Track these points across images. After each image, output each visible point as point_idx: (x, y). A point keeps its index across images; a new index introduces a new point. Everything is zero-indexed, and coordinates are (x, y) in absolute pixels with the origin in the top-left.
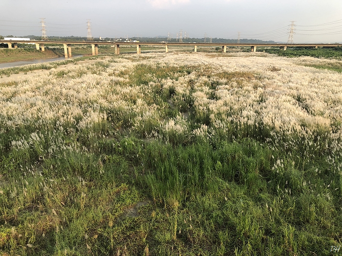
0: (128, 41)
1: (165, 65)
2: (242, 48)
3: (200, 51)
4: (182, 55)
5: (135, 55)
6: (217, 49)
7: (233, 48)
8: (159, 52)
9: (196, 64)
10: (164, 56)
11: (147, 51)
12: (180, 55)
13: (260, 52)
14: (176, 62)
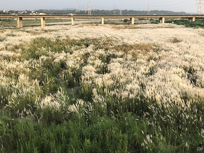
0: (34, 14)
1: (65, 38)
2: (151, 20)
3: (106, 24)
4: (87, 27)
5: (38, 28)
6: (125, 21)
7: (142, 19)
8: (65, 25)
9: (98, 37)
10: (68, 28)
11: (52, 23)
12: (85, 27)
13: (168, 24)
14: (78, 35)
